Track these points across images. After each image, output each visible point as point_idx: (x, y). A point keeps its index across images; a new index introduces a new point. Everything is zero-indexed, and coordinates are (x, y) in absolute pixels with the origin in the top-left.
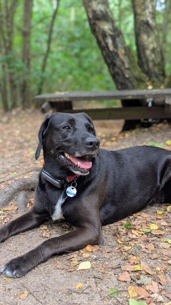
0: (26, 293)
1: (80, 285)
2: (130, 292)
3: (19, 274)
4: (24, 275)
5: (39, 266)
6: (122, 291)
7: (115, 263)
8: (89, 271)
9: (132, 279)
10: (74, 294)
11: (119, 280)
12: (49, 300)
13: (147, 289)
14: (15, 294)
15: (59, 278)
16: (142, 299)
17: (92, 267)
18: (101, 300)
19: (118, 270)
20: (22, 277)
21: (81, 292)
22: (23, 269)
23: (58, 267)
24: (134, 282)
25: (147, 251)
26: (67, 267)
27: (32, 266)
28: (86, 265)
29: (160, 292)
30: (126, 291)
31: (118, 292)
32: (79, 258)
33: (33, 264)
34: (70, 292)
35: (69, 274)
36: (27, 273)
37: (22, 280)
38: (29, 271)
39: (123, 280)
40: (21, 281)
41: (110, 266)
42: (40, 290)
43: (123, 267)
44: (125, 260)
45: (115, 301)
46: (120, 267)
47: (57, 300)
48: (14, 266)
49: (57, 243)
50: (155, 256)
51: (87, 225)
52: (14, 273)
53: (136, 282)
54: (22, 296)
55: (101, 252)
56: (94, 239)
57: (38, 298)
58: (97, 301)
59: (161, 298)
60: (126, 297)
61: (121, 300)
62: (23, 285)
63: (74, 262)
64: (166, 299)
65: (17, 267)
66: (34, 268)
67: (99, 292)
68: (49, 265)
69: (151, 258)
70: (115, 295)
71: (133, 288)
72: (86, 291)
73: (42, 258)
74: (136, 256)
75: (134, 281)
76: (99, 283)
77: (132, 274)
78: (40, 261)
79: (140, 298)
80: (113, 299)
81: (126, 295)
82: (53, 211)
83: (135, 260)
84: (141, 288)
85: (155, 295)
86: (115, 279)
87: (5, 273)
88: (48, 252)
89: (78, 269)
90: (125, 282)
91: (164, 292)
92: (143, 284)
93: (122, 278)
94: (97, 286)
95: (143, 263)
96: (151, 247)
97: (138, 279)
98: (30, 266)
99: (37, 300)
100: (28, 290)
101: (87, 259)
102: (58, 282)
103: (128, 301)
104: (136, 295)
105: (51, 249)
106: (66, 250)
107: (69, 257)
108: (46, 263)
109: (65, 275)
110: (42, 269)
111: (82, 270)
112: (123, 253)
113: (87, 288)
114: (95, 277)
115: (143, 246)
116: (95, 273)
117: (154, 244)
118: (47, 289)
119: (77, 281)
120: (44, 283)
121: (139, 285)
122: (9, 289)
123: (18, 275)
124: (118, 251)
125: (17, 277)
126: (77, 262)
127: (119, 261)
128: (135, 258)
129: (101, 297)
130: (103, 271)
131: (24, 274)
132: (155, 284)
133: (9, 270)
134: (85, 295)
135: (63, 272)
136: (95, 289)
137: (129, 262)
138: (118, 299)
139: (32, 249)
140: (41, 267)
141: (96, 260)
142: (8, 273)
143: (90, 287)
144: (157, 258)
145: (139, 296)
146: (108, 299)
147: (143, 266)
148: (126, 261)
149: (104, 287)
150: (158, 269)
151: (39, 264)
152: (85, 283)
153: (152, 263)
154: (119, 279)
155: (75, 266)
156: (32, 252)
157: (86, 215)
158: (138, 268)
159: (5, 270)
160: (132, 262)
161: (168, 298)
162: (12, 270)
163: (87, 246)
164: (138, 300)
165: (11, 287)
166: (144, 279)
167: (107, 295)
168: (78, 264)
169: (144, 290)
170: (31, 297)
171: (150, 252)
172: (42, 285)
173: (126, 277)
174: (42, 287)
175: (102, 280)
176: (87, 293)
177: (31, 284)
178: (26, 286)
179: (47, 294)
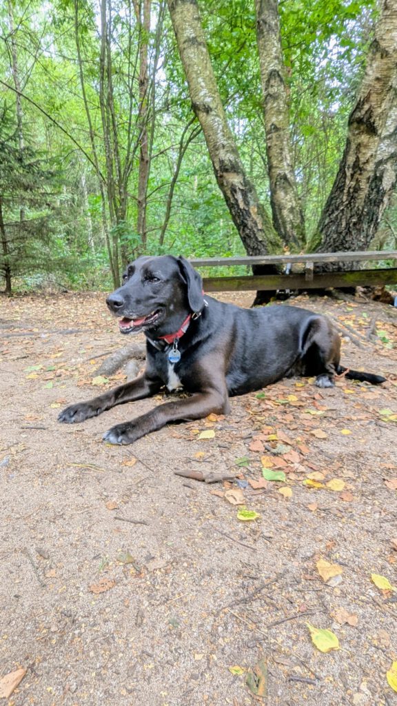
0: (134, 460)
1: (201, 453)
2: (264, 462)
3: (127, 441)
4: (132, 443)
5: (151, 434)
6: (254, 461)
7: (245, 433)
8: (212, 441)
9: (266, 449)
10: (193, 463)
11: (250, 450)
12: (162, 469)
13: (285, 458)
14: (121, 462)
15: (175, 447)
16: (279, 469)
17: (217, 437)
18: (228, 469)
19: (248, 440)
21: (202, 460)
22: (131, 436)
23: (174, 435)
24: (268, 453)
25: (285, 422)
26: (185, 437)
27: (142, 434)
28: (209, 434)
29: (301, 462)
30: (258, 461)
31: (248, 462)
32: (200, 428)
33: (143, 430)
34: (188, 461)
35: (187, 444)
36: (135, 441)
37: (130, 448)
38: (138, 438)
39: (256, 449)
40: (128, 449)
41: (238, 435)
42: (151, 458)
43: (254, 437)
44: (256, 430)
45: (245, 470)
46: (251, 437)
47: (172, 468)
48: (119, 431)
49: (173, 408)
50: (294, 426)
51: (210, 390)
52: (120, 438)
53: (271, 450)
54: (128, 464)
55: (228, 421)
56: (219, 407)
57: (149, 466)
58: (223, 469)
59: (302, 468)
60: (259, 467)
61: (252, 470)
62: (131, 453)
63: (194, 431)
64: (309, 470)
65: (124, 433)
66: (144, 435)
67: (225, 461)
68: (164, 433)
69: (289, 429)
70: (246, 465)
71: (268, 458)
72: (208, 460)
73: (155, 424)
74: (272, 426)
75: (269, 451)
76: (225, 453)
77: (266, 444)
78: (151, 428)
79: (276, 467)
80: (242, 468)
81: (258, 465)
83: (270, 430)
84: (277, 458)
85: (296, 465)
86: (245, 449)
88: (162, 418)
89: (200, 438)
90: (258, 452)
91: (306, 463)
92: (280, 454)
93: (254, 447)
94: (223, 455)
95: (279, 433)
96: (289, 417)
97: (274, 448)
98: (140, 433)
99: (147, 468)
100: (136, 458)
101: (210, 428)
102: (173, 451)
103: (261, 471)
104: (271, 465)
105: (166, 414)
106: (184, 417)
107: (187, 426)
108: (159, 432)
109: (182, 443)
110: (154, 437)
111: (203, 439)
112: (256, 423)
113: (210, 457)
114: (219, 446)
115: (279, 417)
116: (219, 443)
117: (293, 415)
118: (160, 458)
119: (198, 450)
120: (157, 452)
121: (275, 455)
122: (113, 456)
123: (124, 442)
124: (250, 421)
125: (123, 445)
126: (198, 431)
127: (250, 431)
128: (270, 427)
129: (227, 466)
130: (230, 440)
131: (132, 441)
132: (295, 454)
133: (113, 436)
134: (207, 463)
135: (180, 440)
136: (220, 458)
137: (262, 432)
138: (249, 468)
139: (142, 414)
140: (154, 435)
141: (221, 429)
142: (112, 438)
143: (213, 455)
144: (296, 429)
145: (275, 465)
146: (236, 468)
147: (281, 435)
148: (259, 431)
149: (231, 457)
150: (299, 439)
151: (151, 432)
152: (208, 451)
153: (291, 433)
154: (250, 448)
155: (195, 435)
158: (273, 437)
159: (108, 435)
160: (266, 432)
161: (311, 468)
162: (117, 435)
163: (210, 414)
164: (274, 470)
165: (115, 454)
166: (280, 448)
167: (234, 464)
168: (199, 434)
169: (282, 460)
170: (140, 465)
171: (288, 422)
172: (154, 453)
173: (259, 446)
174: (154, 456)
175: (229, 449)
176: (209, 462)
177: (141, 451)
178: (134, 453)
179: (160, 462)
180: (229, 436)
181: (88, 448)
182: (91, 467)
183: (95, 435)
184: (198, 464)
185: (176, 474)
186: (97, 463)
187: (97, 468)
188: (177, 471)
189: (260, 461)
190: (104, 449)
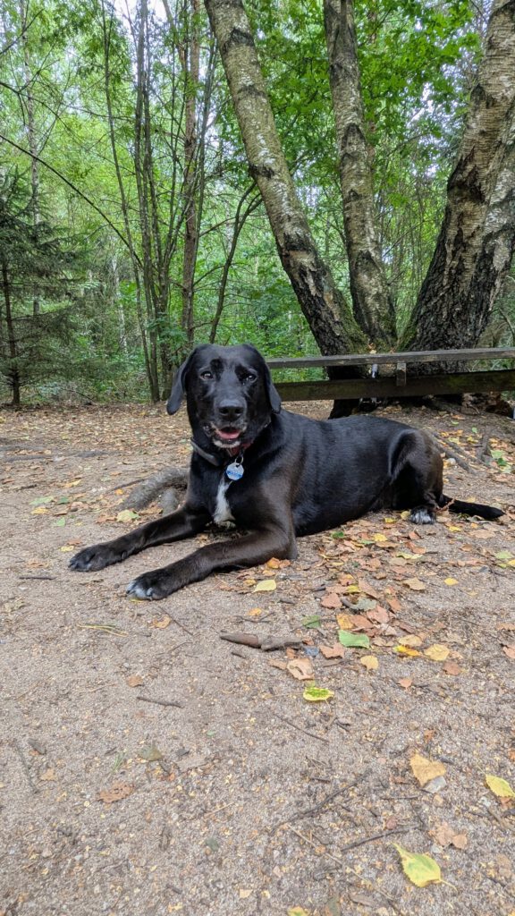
0: (167, 620)
1: (257, 611)
2: (340, 622)
3: (158, 595)
4: (165, 597)
5: (191, 585)
6: (327, 621)
7: (316, 584)
8: (273, 594)
9: (343, 605)
10: (246, 623)
11: (322, 606)
12: (205, 631)
13: (370, 617)
14: (149, 622)
15: (223, 603)
16: (361, 631)
17: (279, 589)
18: (292, 632)
19: (320, 594)
20: (162, 599)
21: (259, 620)
22: (164, 588)
23: (222, 587)
24: (347, 610)
25: (369, 569)
26: (237, 588)
27: (180, 585)
28: (269, 585)
29: (391, 622)
30: (333, 621)
31: (320, 622)
32: (257, 577)
33: (180, 580)
34: (240, 621)
35: (239, 598)
36: (170, 594)
37: (163, 604)
38: (173, 591)
39: (330, 605)
40: (160, 605)
41: (308, 587)
42: (190, 617)
43: (328, 589)
44: (332, 579)
45: (315, 633)
46: (324, 589)
47: (218, 630)
48: (148, 581)
49: (221, 551)
50: (382, 574)
51: (270, 527)
52: (149, 592)
53: (350, 606)
54: (160, 625)
55: (294, 569)
56: (283, 549)
57: (187, 628)
58: (286, 632)
59: (391, 631)
60: (334, 629)
61: (325, 633)
62: (163, 610)
63: (248, 581)
64: (402, 632)
65: (155, 583)
66: (182, 587)
67: (289, 621)
68: (208, 586)
69: (375, 578)
70: (316, 626)
71: (346, 616)
72: (266, 619)
73: (197, 572)
74: (352, 574)
75: (347, 607)
76: (289, 609)
77: (344, 598)
78: (192, 577)
79: (357, 629)
80: (311, 630)
81: (333, 626)
82: (214, 505)
83: (350, 579)
84: (358, 616)
85: (384, 626)
86: (316, 605)
87: (134, 592)
88: (206, 564)
89: (256, 590)
90: (333, 608)
91: (397, 623)
92: (363, 611)
93: (327, 602)
94: (286, 613)
95: (362, 583)
96: (376, 563)
97: (355, 604)
99: (184, 630)
100: (170, 617)
101: (269, 577)
102: (220, 608)
103: (336, 634)
104: (351, 626)
105: (212, 559)
107: (240, 575)
109: (232, 598)
110: (195, 589)
111: (261, 592)
112: (331, 570)
113: (269, 615)
114: (281, 601)
115: (362, 562)
116: (282, 596)
117: (380, 560)
118: (203, 617)
119: (253, 606)
120: (198, 609)
121: (356, 612)
122: (139, 615)
123: (155, 596)
124: (322, 568)
125: (154, 599)
126: (254, 582)
127: (323, 581)
128: (349, 576)
129: (292, 628)
130: (296, 593)
131: (166, 595)
132: (383, 611)
133: (140, 587)
134: (265, 624)
135: (230, 594)
136: (281, 616)
137: (340, 583)
138: (320, 630)
140: (195, 588)
141: (284, 579)
142: (139, 591)
143: (273, 613)
144: (385, 578)
145: (355, 626)
146: (303, 630)
147: (364, 586)
148: (335, 581)
149: (297, 615)
150: (388, 591)
151: (191, 582)
152: (266, 608)
153: (377, 584)
154: (323, 603)
155: (250, 586)
156: (180, 562)
157: (268, 510)
158: (353, 589)
159: (134, 586)
160: (344, 582)
161: (404, 630)
162: (146, 587)
163: (270, 559)
164: (354, 633)
165: (142, 612)
166: (363, 603)
167: (301, 625)
168: (256, 585)
169: (365, 620)
170: (175, 626)
171: (374, 569)
172: (195, 610)
173: (334, 601)
174: (194, 614)
175: (294, 605)
176: (268, 622)
177: (177, 608)
178: (168, 611)
179: (202, 622)
180: (295, 587)
181: (108, 605)
182: (110, 630)
183: (118, 586)
184: (252, 625)
185: (223, 638)
186: (119, 624)
187: (117, 630)
188: (224, 635)
189: (336, 621)
190: (127, 604)
